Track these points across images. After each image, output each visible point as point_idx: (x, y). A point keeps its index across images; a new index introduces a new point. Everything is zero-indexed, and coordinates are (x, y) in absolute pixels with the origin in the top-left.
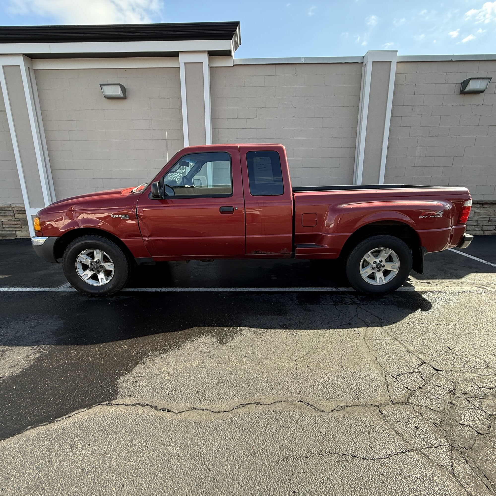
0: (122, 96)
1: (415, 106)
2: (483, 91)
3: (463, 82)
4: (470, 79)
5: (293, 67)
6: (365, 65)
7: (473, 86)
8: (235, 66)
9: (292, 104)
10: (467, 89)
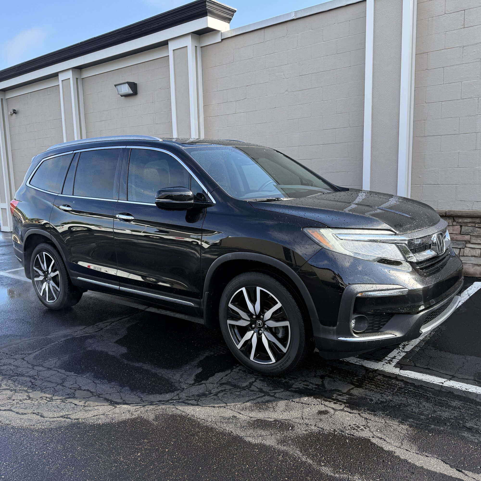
0: (131, 92)
5: (284, 26)
8: (224, 41)
9: (284, 75)
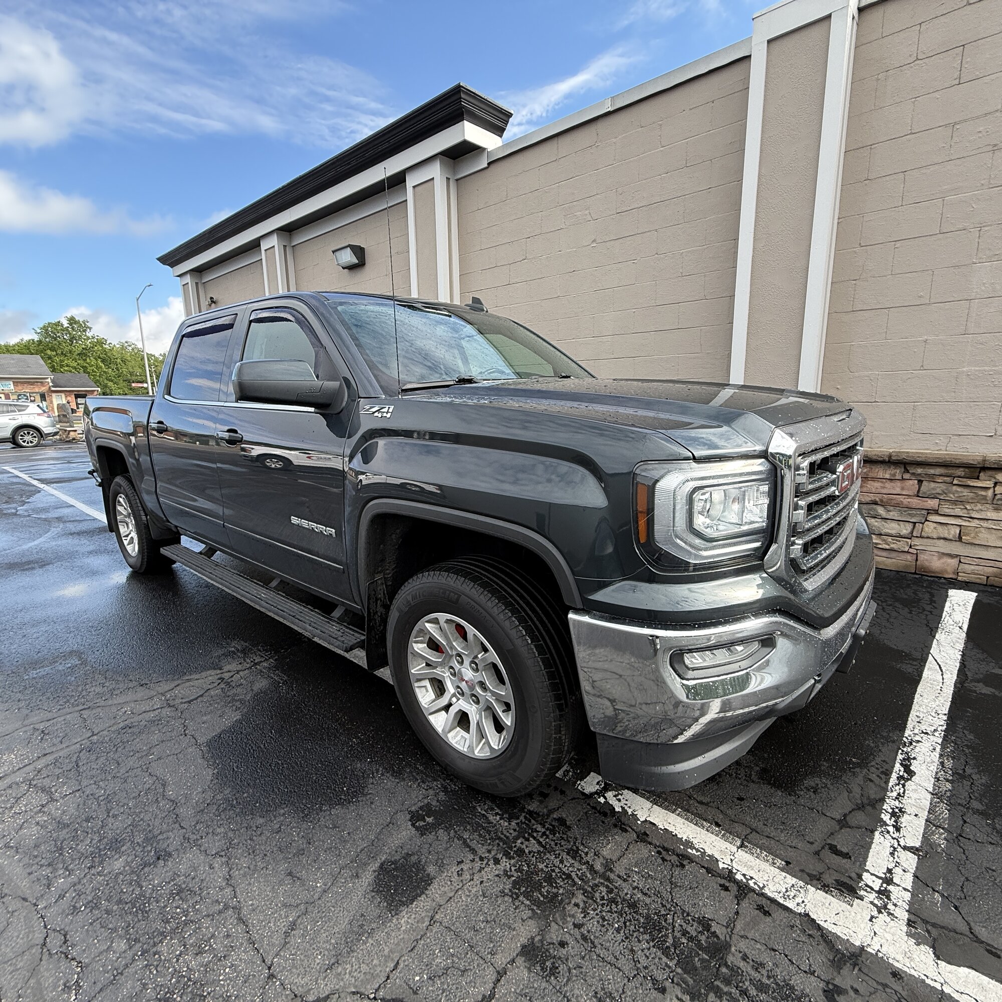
0: (356, 261)
5: (591, 130)
8: (491, 166)
9: (590, 214)
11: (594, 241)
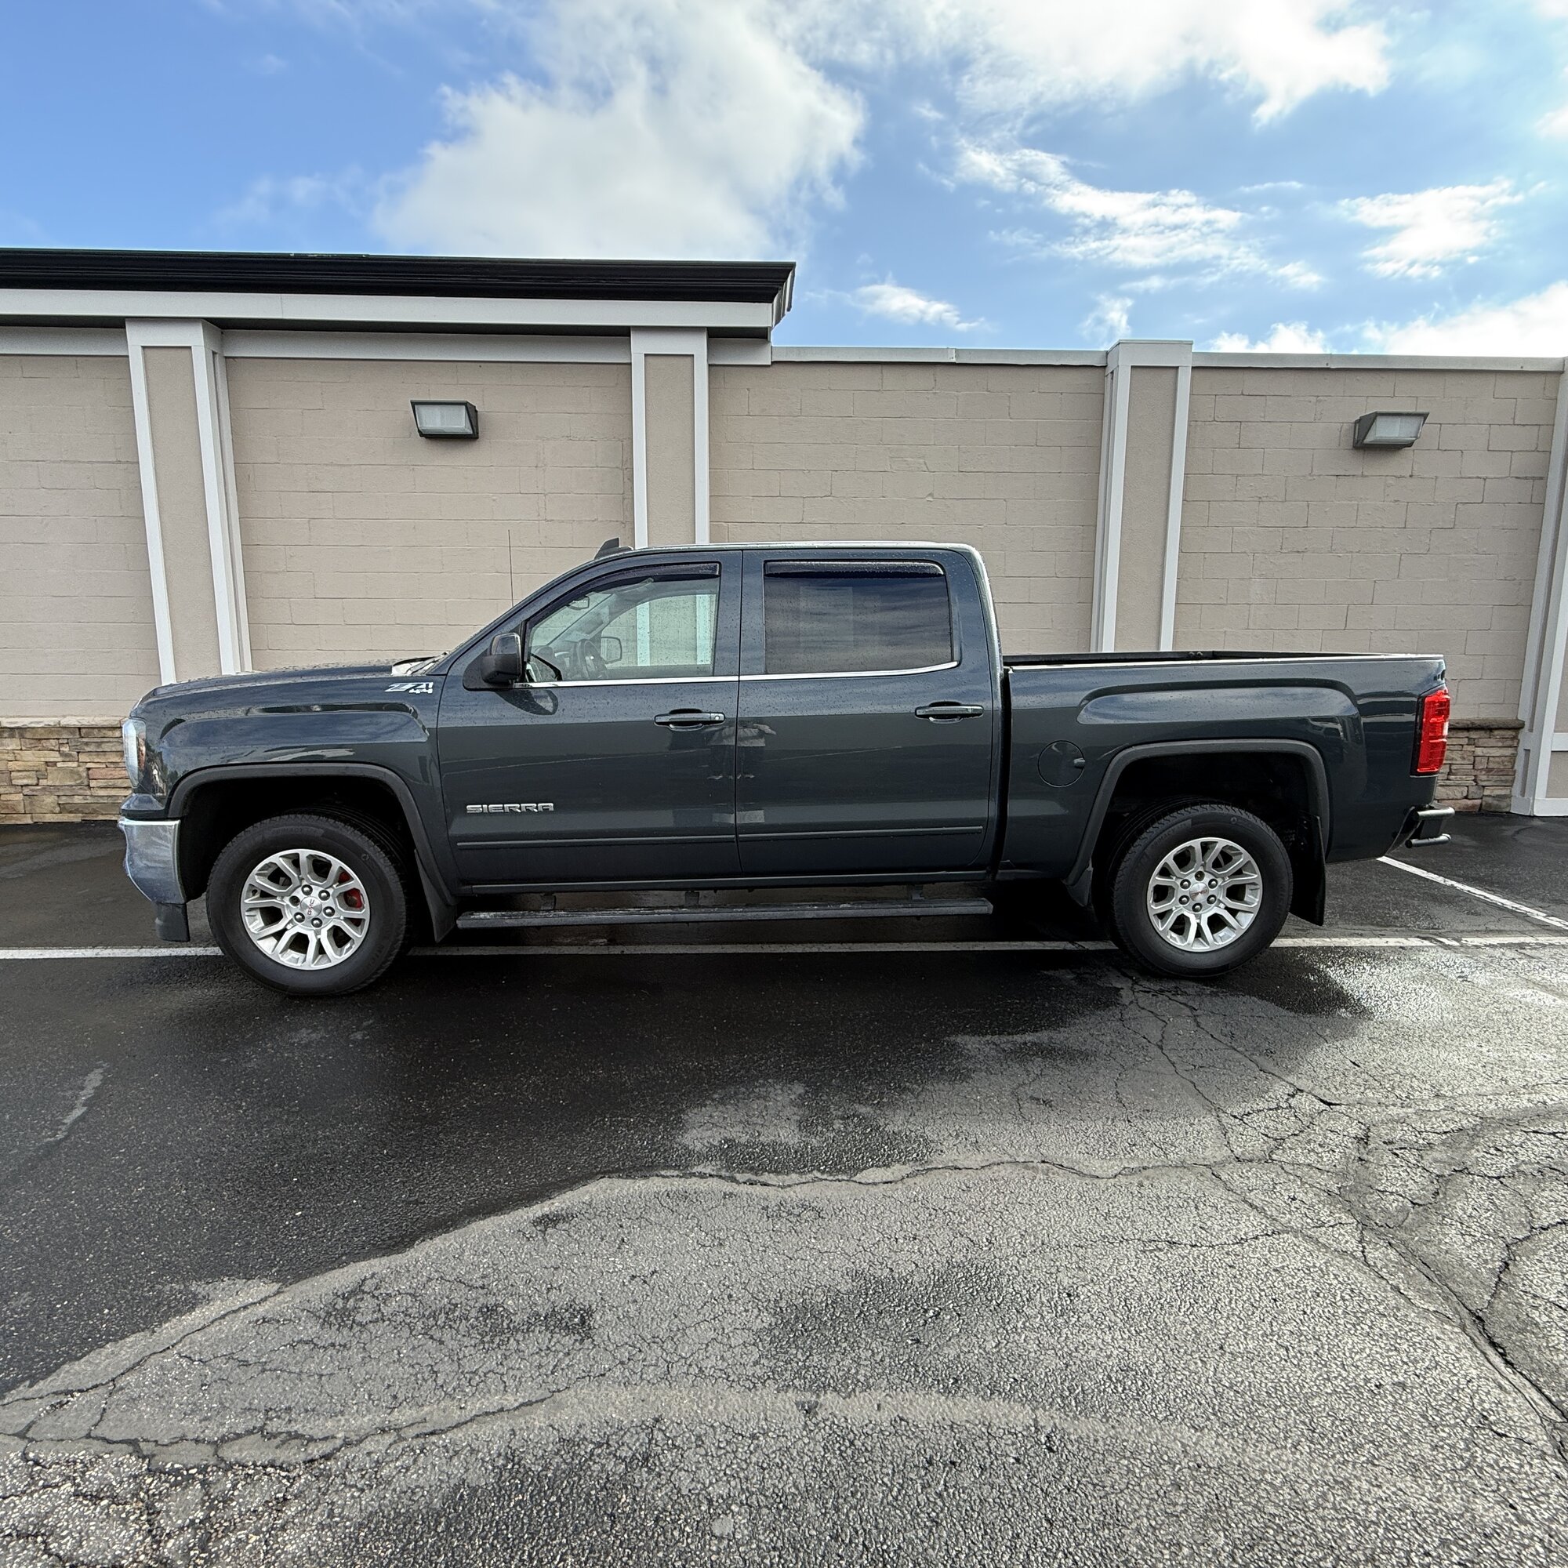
0: (470, 431)
1: (1244, 475)
2: (1410, 444)
3: (1360, 420)
4: (1377, 415)
5: (929, 373)
6: (1112, 373)
7: (1384, 431)
9: (925, 464)
10: (1369, 439)
11: (930, 495)
